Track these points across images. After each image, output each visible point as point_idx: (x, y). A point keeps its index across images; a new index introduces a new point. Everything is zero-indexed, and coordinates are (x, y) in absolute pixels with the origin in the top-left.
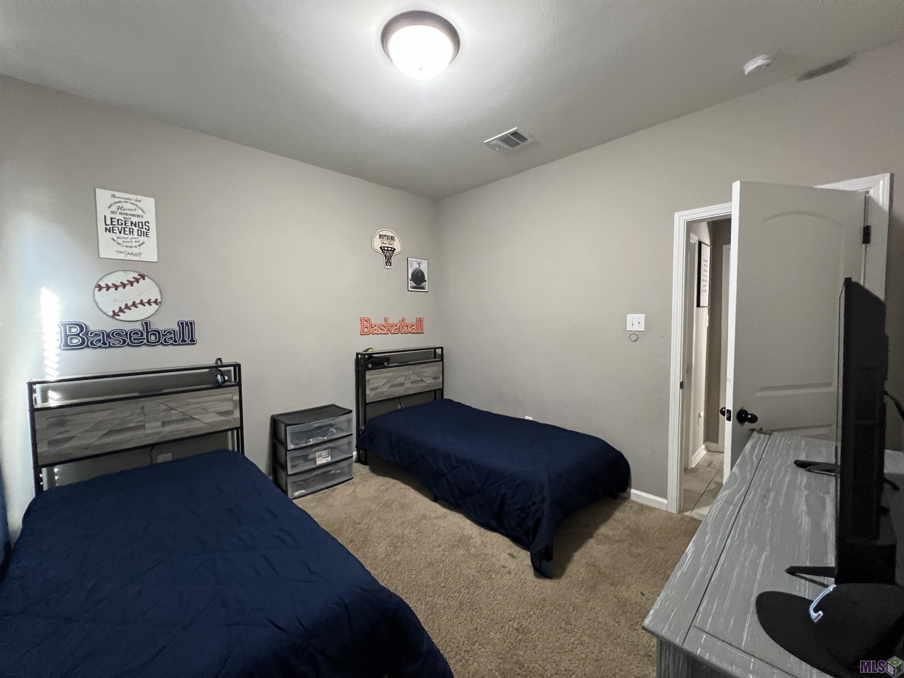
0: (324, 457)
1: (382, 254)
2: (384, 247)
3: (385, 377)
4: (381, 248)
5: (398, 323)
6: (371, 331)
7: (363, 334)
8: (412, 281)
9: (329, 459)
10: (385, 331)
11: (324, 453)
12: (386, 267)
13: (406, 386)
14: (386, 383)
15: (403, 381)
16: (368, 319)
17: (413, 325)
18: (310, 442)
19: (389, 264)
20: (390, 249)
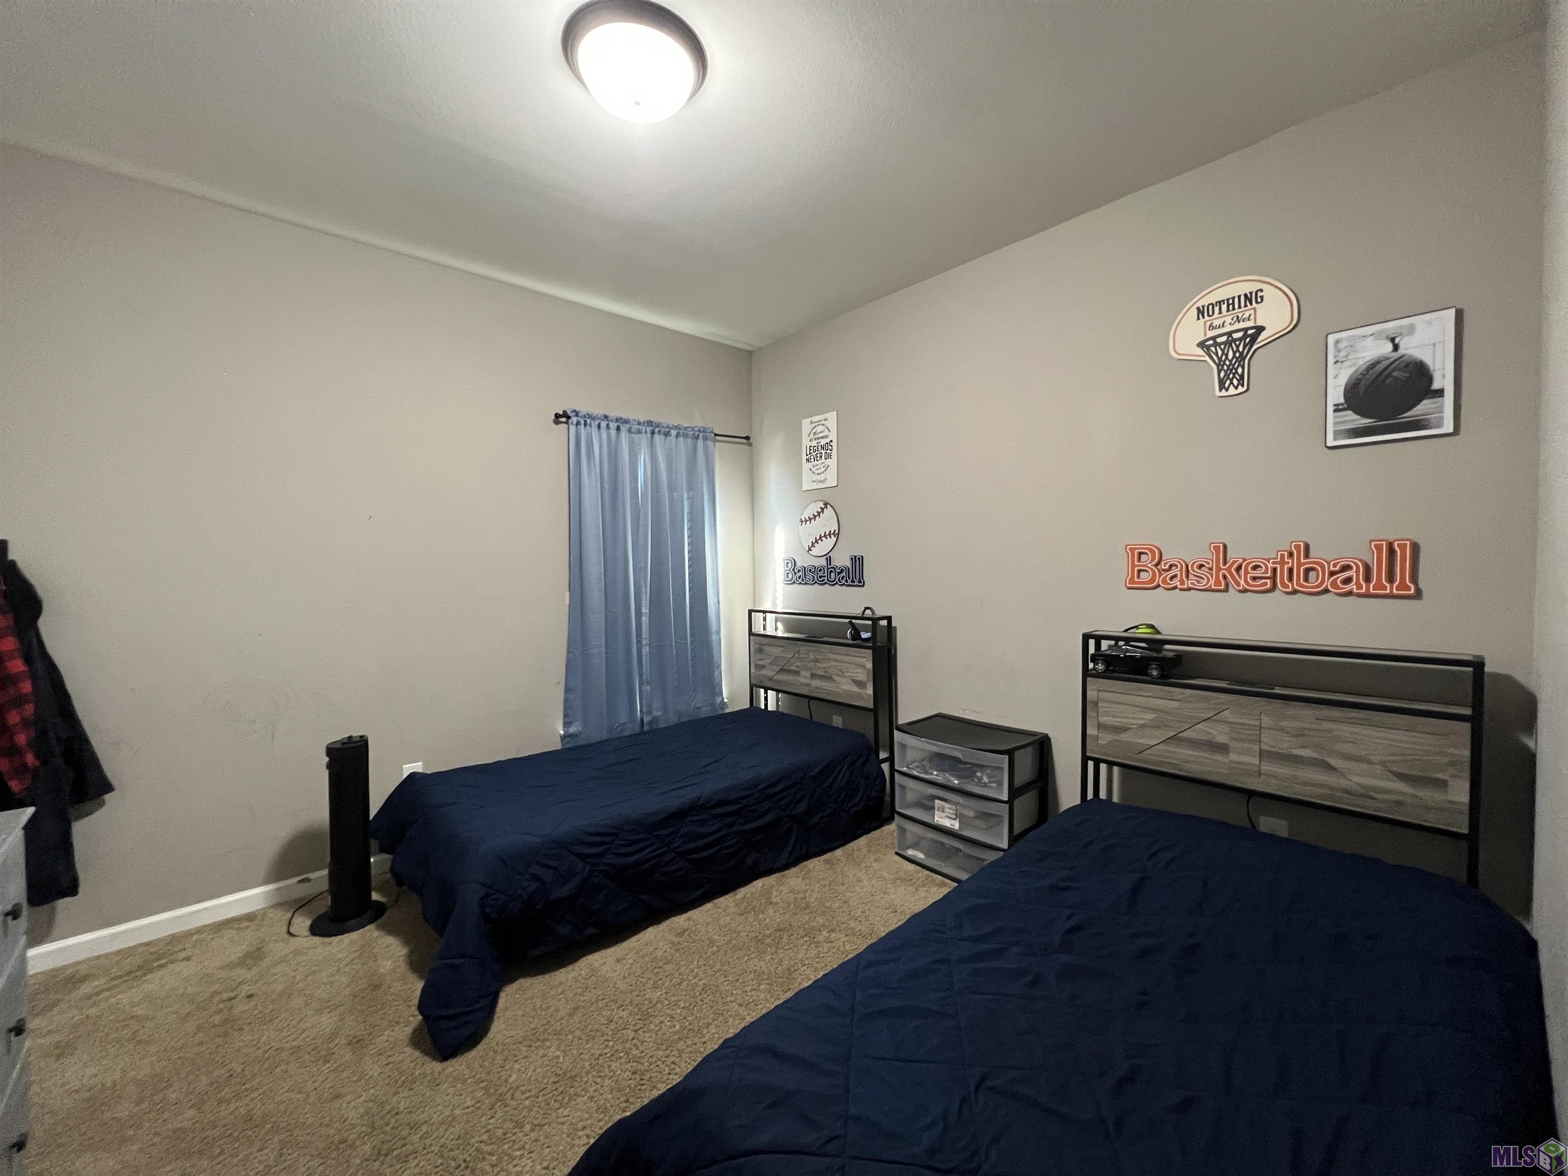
0: (947, 814)
1: (1207, 358)
2: (1214, 338)
3: (1155, 710)
4: (1201, 345)
5: (1268, 560)
6: (1159, 580)
7: (1134, 586)
8: (1350, 412)
9: (955, 825)
10: (1212, 582)
11: (949, 808)
12: (1224, 393)
13: (1233, 757)
14: (1156, 725)
15: (1222, 739)
16: (1150, 550)
17: (1346, 568)
18: (932, 774)
19: (1231, 383)
20: (1236, 336)
